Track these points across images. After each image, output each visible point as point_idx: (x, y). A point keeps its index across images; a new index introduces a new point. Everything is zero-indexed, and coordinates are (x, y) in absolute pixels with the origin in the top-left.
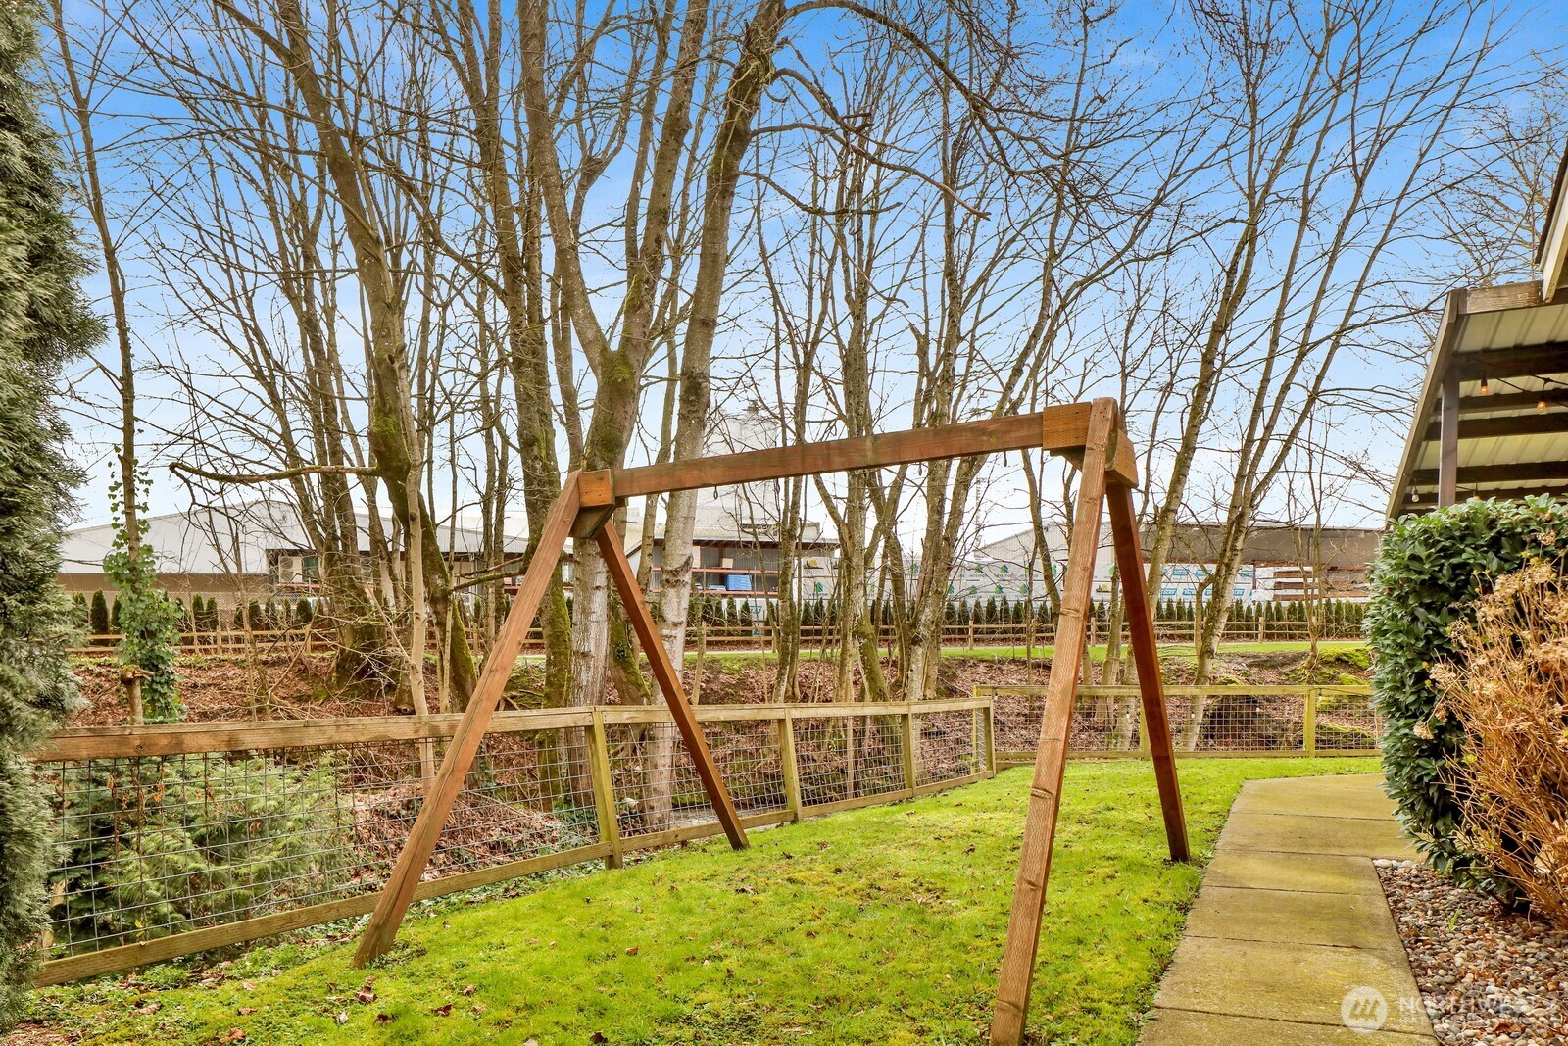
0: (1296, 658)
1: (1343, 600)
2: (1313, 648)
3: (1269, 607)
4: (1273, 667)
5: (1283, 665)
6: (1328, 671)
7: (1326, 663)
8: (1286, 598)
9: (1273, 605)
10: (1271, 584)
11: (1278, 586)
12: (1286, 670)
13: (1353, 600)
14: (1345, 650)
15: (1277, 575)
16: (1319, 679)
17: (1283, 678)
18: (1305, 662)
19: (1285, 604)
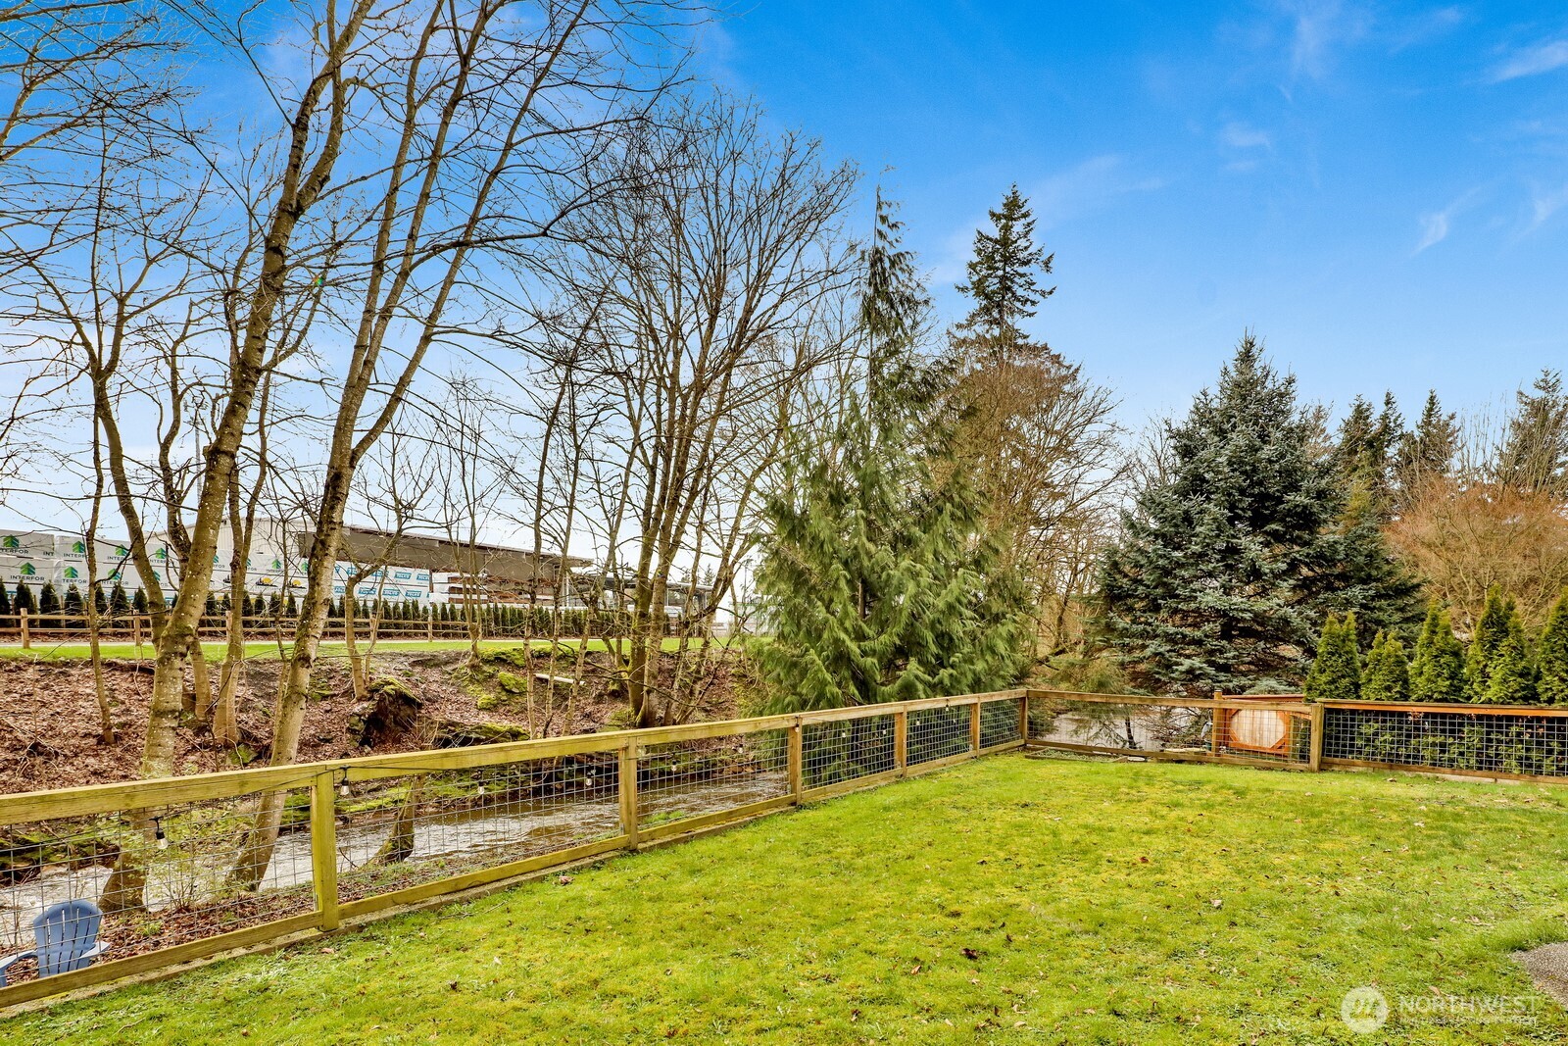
0: (456, 658)
1: (508, 606)
2: (474, 647)
3: (444, 609)
4: (437, 665)
5: (446, 663)
6: (488, 669)
7: (487, 661)
8: (459, 601)
9: (448, 607)
10: (446, 587)
11: (452, 590)
12: (449, 668)
13: (515, 605)
14: (503, 649)
15: (452, 580)
16: (480, 677)
17: (447, 676)
18: (467, 661)
19: (459, 606)
